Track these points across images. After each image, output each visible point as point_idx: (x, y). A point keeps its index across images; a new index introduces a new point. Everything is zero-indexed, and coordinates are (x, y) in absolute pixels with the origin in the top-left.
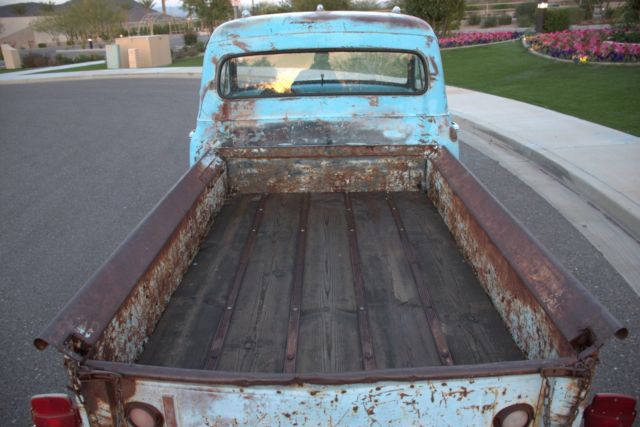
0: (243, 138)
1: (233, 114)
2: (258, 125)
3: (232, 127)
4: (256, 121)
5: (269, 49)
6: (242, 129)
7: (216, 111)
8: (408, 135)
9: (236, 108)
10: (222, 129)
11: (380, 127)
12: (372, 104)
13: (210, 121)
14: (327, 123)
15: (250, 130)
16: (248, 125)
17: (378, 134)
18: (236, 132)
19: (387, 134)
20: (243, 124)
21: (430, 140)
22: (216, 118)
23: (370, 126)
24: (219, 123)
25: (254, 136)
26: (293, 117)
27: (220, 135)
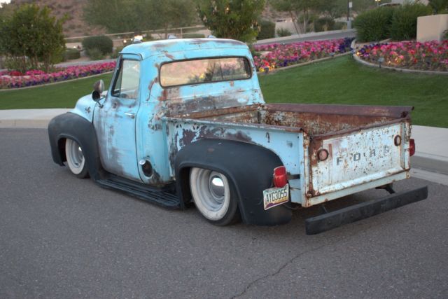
0: (175, 110)
1: (169, 96)
2: (182, 101)
3: (169, 104)
4: (181, 99)
5: (183, 58)
6: (174, 104)
7: (160, 95)
8: (248, 100)
9: (170, 92)
10: (164, 106)
11: (236, 97)
12: (232, 85)
13: (157, 101)
14: (214, 97)
15: (178, 105)
16: (177, 102)
17: (235, 101)
18: (171, 107)
19: (239, 101)
20: (175, 102)
21: (256, 102)
22: (160, 99)
23: (232, 97)
24: (162, 102)
25: (180, 108)
26: (198, 96)
27: (163, 109)
